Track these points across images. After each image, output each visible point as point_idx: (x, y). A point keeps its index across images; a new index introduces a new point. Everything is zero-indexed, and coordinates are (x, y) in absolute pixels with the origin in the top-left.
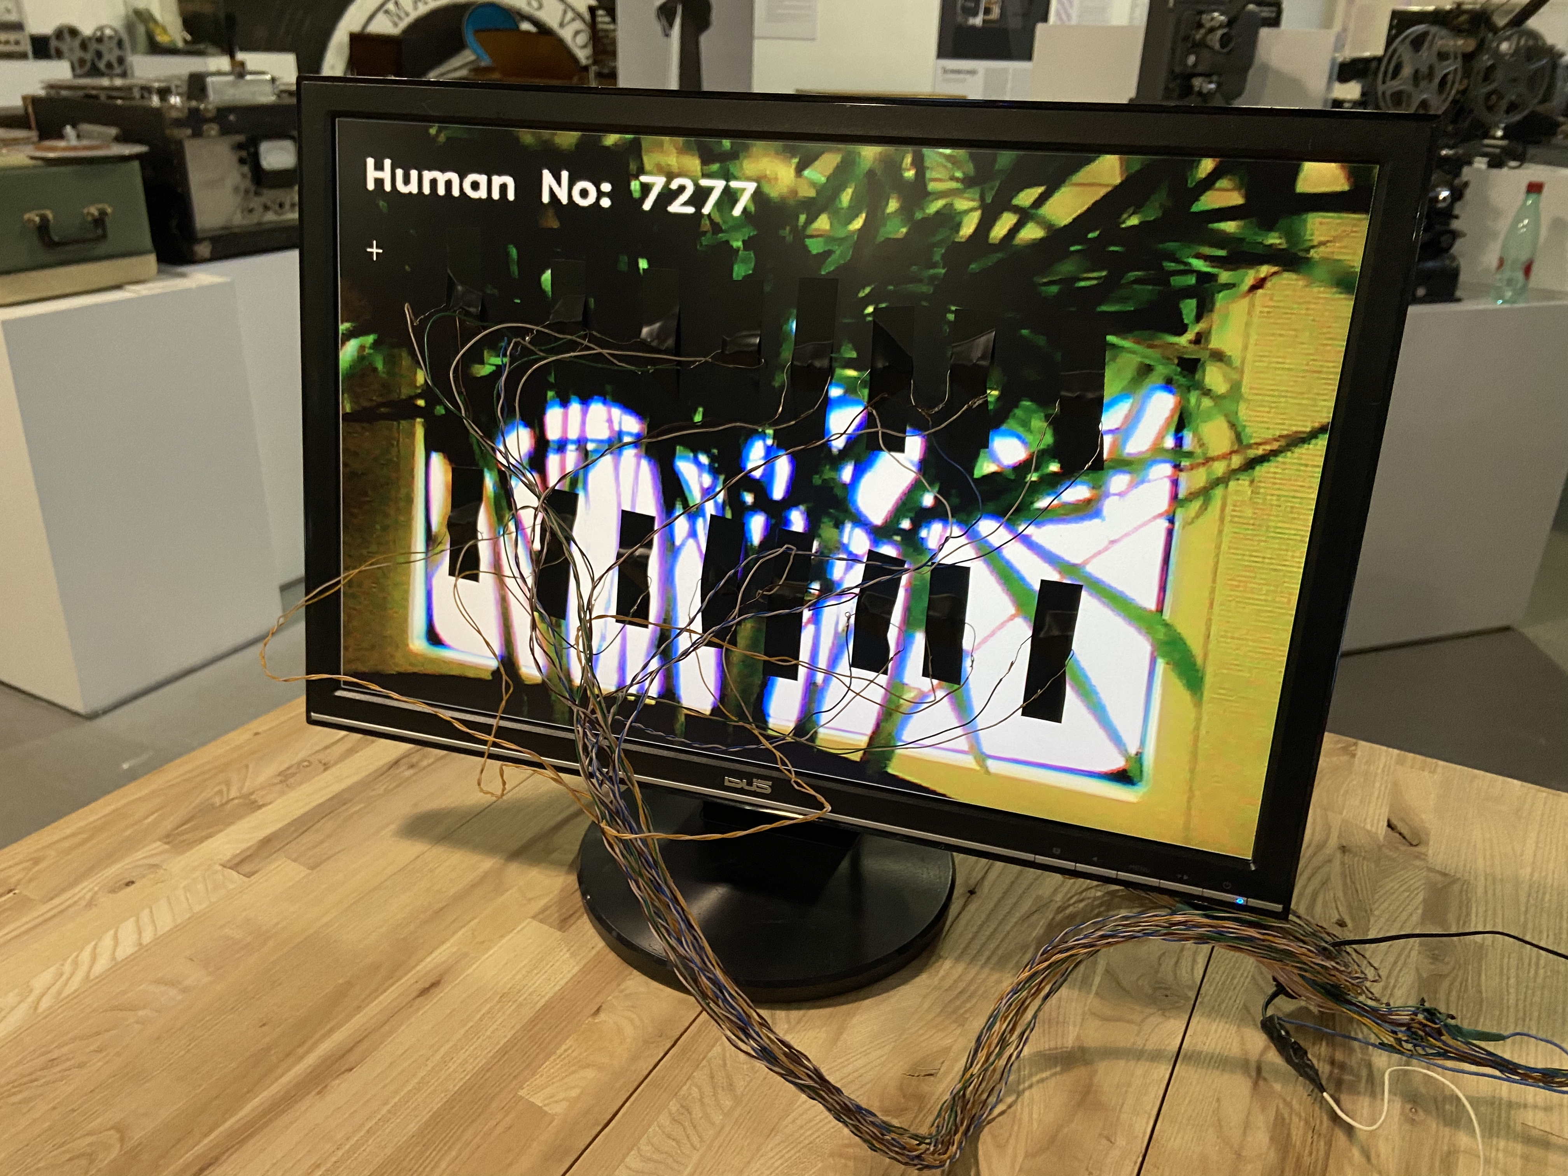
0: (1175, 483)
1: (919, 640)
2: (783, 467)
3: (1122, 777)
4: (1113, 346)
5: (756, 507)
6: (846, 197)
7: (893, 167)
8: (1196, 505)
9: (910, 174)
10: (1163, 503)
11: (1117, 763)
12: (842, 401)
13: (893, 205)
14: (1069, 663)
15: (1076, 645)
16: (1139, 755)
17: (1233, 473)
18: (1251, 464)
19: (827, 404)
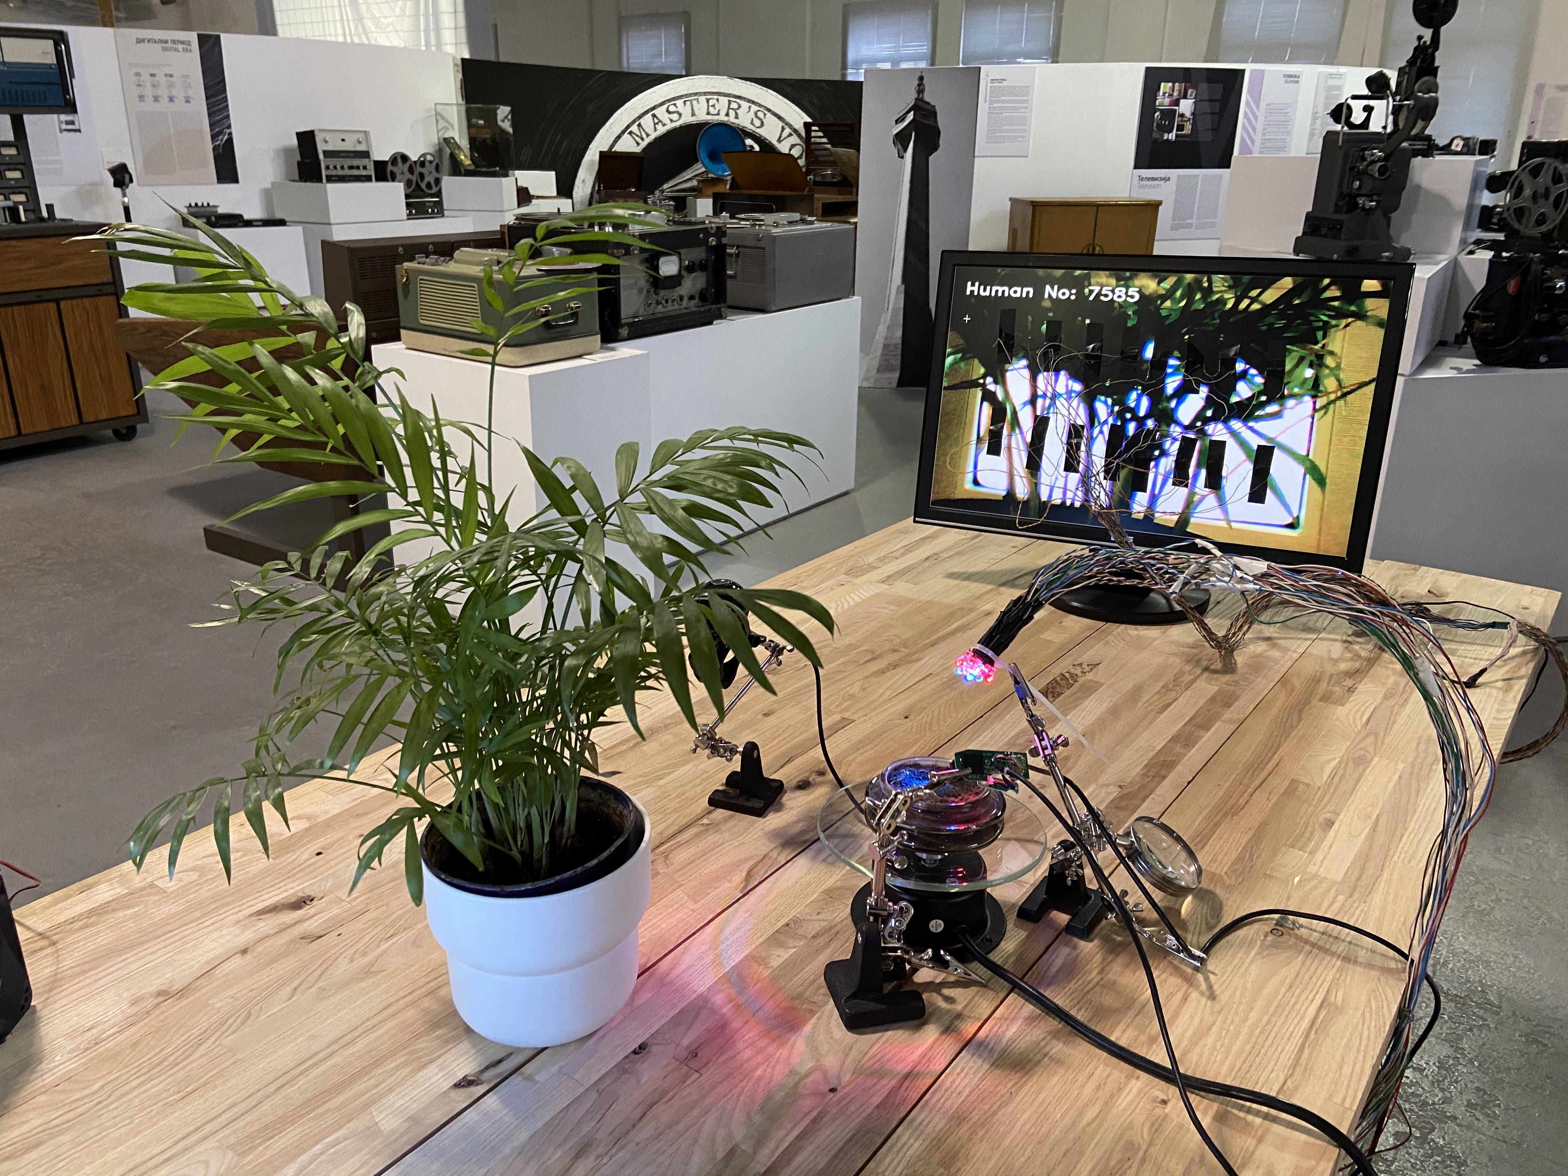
0: (1315, 403)
1: (1203, 472)
2: (1145, 403)
3: (1291, 526)
4: (1288, 350)
5: (1131, 420)
6: (1178, 294)
7: (1198, 282)
8: (1323, 412)
9: (1206, 285)
10: (1310, 411)
11: (1290, 520)
12: (1172, 374)
13: (1198, 296)
14: (1269, 479)
15: (1272, 471)
16: (1298, 517)
17: (1338, 398)
18: (1344, 395)
19: (1167, 375)
